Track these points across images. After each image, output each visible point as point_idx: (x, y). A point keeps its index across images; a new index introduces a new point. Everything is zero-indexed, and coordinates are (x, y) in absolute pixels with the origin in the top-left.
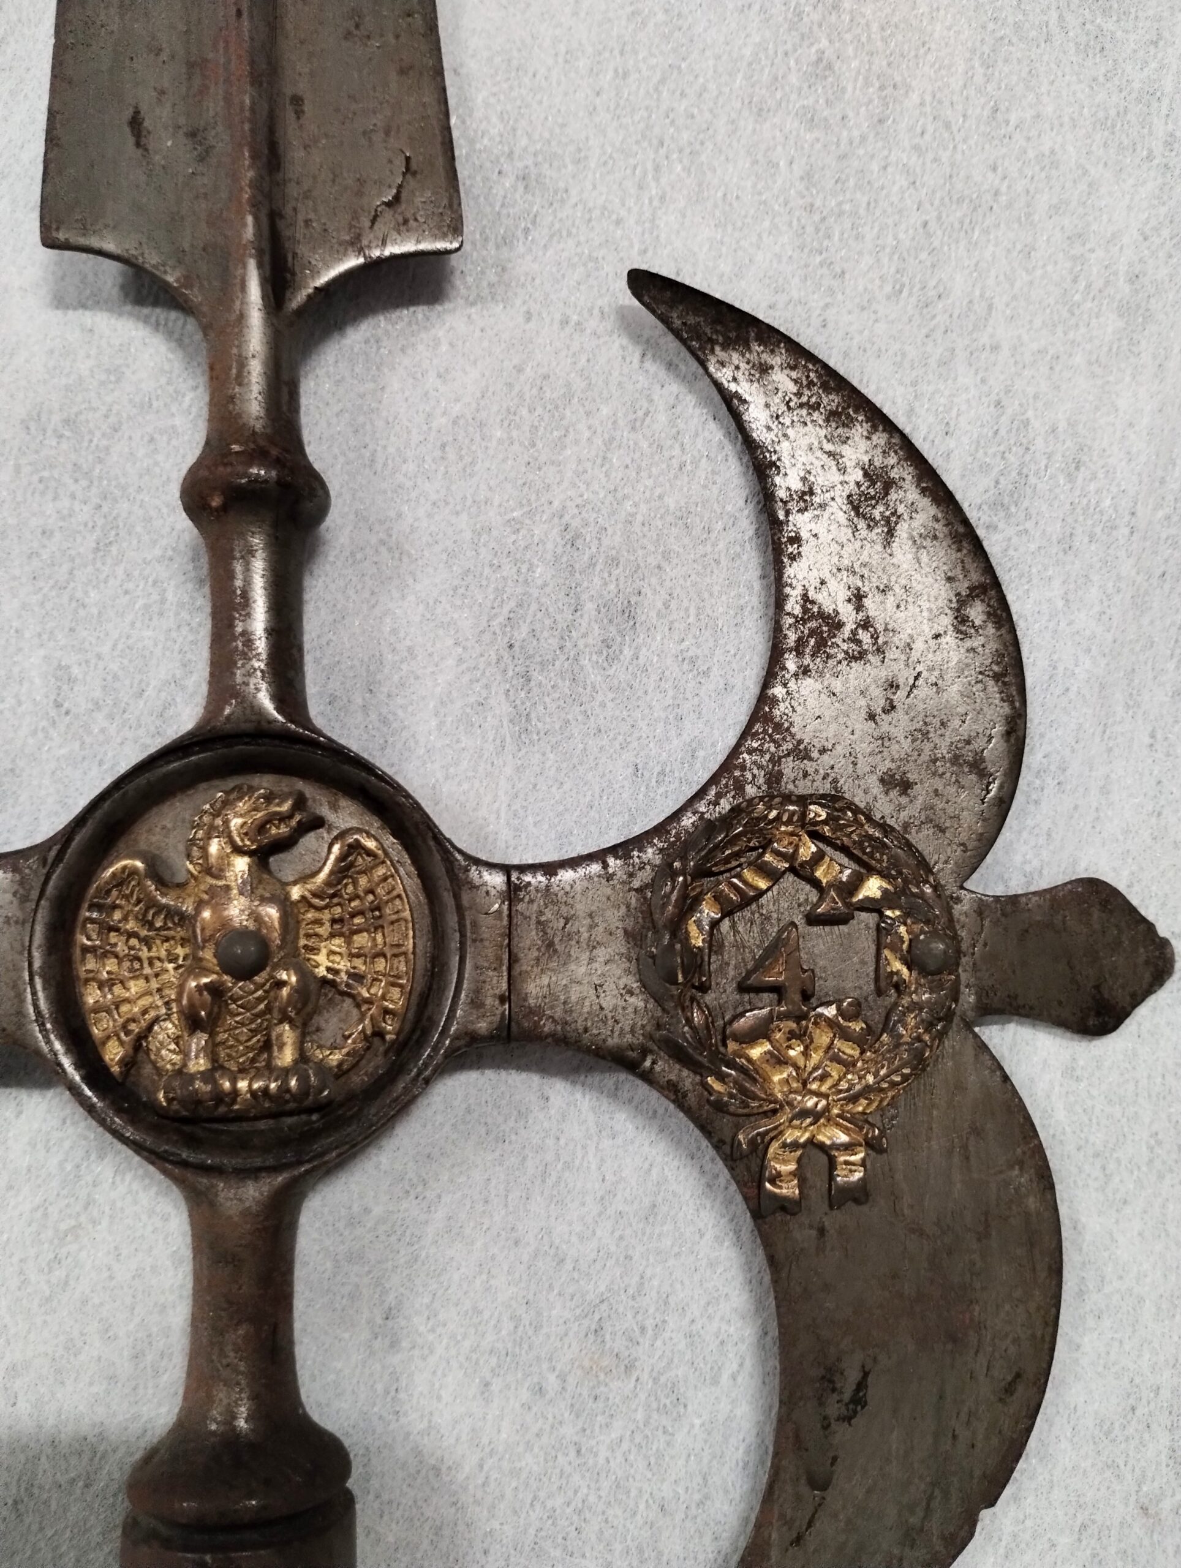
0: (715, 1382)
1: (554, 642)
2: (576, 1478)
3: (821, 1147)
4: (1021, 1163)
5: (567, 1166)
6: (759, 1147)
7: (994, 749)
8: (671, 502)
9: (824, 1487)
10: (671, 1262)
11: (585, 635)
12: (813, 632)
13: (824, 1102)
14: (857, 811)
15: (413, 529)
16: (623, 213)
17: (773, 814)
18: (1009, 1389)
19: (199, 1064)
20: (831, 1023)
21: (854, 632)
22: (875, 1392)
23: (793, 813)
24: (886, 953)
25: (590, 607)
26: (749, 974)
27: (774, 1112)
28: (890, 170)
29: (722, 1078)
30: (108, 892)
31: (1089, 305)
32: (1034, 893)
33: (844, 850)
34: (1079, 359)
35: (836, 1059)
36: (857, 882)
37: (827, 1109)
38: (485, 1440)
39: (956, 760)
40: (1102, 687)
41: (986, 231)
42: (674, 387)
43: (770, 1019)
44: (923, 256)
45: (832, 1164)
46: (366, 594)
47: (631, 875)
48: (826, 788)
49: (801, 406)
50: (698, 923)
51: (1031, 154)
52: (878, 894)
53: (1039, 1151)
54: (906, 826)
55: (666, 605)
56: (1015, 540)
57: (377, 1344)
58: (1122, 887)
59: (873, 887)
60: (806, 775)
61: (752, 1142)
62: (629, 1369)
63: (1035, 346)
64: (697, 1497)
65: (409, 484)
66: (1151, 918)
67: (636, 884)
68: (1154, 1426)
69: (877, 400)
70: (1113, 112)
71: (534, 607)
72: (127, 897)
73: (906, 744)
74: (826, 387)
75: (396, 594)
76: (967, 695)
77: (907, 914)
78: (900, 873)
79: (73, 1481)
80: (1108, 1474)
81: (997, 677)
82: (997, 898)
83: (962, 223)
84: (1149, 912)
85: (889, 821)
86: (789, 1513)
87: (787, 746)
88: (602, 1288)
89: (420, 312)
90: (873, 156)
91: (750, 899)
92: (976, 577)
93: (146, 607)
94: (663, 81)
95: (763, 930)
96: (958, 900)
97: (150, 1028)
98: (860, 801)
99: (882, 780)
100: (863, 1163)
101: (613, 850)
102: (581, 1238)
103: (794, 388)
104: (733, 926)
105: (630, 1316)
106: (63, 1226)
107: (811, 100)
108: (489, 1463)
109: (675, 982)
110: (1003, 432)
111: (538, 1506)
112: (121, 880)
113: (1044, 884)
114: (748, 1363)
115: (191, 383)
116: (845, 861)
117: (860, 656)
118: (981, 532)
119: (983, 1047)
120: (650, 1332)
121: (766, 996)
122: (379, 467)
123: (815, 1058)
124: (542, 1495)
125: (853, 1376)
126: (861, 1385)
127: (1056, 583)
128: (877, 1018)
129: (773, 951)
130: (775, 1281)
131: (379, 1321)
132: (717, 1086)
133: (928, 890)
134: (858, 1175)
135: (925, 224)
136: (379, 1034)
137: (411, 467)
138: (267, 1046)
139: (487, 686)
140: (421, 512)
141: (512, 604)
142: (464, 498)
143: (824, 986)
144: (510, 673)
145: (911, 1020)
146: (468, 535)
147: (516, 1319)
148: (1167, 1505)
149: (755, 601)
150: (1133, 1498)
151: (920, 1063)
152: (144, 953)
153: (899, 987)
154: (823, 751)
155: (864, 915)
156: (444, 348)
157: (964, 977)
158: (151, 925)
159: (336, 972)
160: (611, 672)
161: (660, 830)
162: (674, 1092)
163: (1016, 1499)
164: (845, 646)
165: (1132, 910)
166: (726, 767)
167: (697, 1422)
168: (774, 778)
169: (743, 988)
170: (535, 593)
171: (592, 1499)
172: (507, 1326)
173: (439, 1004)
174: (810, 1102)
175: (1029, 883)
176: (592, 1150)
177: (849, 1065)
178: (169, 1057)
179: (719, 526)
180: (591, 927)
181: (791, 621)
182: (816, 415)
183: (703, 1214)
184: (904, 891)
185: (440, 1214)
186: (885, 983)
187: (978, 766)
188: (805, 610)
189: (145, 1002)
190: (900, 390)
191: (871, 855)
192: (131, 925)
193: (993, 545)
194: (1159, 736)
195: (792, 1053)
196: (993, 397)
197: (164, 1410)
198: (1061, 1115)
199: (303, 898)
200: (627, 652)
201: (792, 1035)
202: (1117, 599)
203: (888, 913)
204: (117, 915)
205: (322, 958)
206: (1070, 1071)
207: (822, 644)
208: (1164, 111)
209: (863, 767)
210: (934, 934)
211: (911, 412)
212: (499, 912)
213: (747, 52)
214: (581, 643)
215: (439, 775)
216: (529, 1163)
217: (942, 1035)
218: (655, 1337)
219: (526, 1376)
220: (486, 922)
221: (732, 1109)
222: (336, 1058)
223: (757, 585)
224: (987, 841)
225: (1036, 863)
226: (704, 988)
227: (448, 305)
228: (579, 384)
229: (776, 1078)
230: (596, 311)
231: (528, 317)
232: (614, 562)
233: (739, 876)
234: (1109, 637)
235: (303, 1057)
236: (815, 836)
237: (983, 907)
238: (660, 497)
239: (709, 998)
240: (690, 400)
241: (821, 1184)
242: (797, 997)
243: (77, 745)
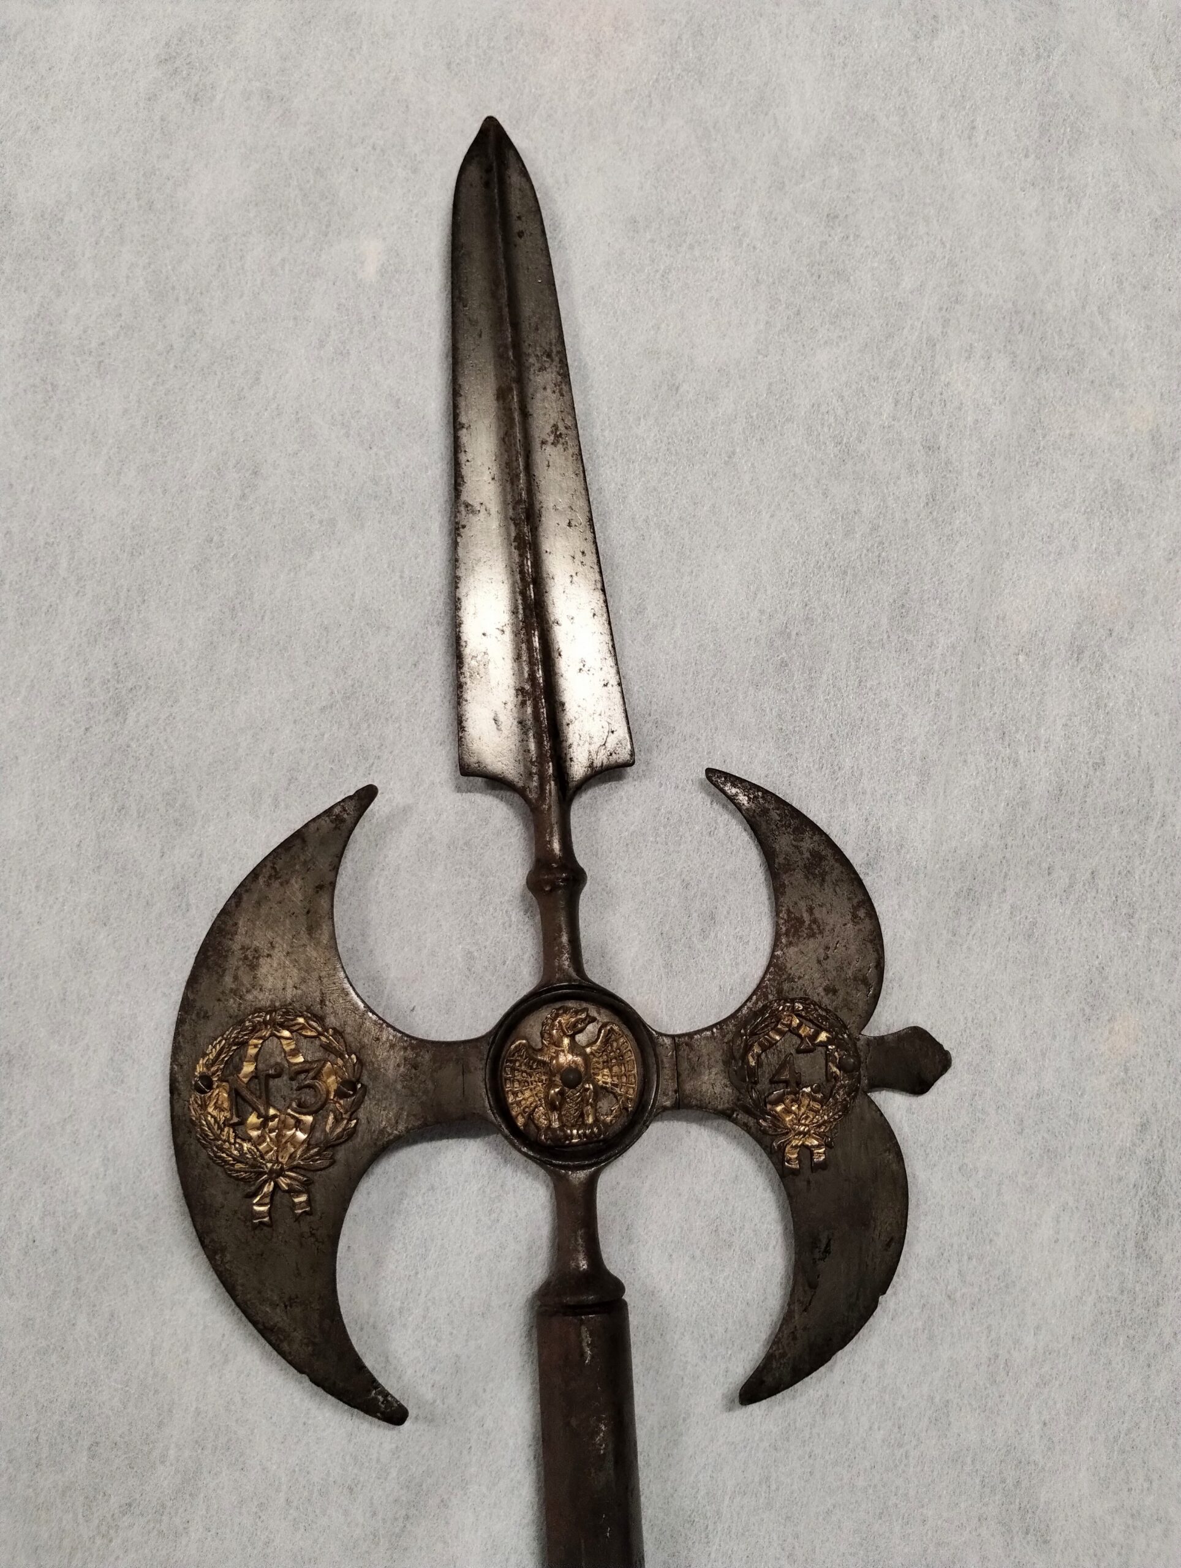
0: (767, 1250)
1: (681, 931)
2: (711, 1293)
3: (807, 1147)
4: (889, 1150)
5: (699, 1161)
6: (782, 1149)
7: (871, 973)
8: (728, 868)
9: (815, 1288)
10: (745, 1200)
11: (694, 927)
12: (792, 926)
13: (807, 1129)
14: (815, 1004)
15: (617, 883)
16: (700, 736)
17: (781, 1008)
18: (888, 1245)
19: (556, 1125)
20: (808, 1095)
21: (809, 925)
22: (834, 1247)
23: (789, 1007)
24: (830, 1064)
25: (695, 915)
26: (774, 1076)
27: (787, 1133)
28: (815, 711)
29: (765, 1120)
30: (514, 1055)
31: (904, 772)
32: (892, 1034)
33: (811, 1021)
34: (900, 797)
35: (811, 1110)
36: (816, 1034)
37: (809, 1131)
38: (672, 1279)
39: (855, 979)
40: (916, 943)
41: (858, 739)
42: (726, 816)
43: (784, 1094)
44: (832, 750)
45: (812, 1154)
46: (599, 913)
47: (724, 1036)
48: (802, 995)
49: (782, 826)
50: (752, 1056)
51: (877, 701)
52: (825, 1039)
53: (897, 1145)
54: (836, 1009)
55: (728, 913)
56: (876, 879)
57: (624, 1241)
58: (928, 1030)
59: (823, 1036)
60: (793, 989)
61: (779, 1146)
62: (730, 1246)
63: (881, 792)
64: (762, 1298)
65: (613, 863)
66: (941, 1042)
67: (726, 1040)
68: (951, 1261)
69: (814, 819)
70: (912, 680)
71: (671, 916)
72: (521, 1056)
73: (834, 973)
74: (792, 817)
75: (611, 913)
76: (859, 951)
77: (837, 1047)
78: (834, 1030)
79: (505, 1304)
80: (933, 1282)
81: (871, 941)
82: (875, 1038)
83: (848, 734)
84: (940, 1040)
85: (829, 1007)
86: (801, 1299)
87: (784, 977)
88: (717, 1212)
89: (613, 784)
90: (807, 706)
91: (772, 1044)
92: (860, 897)
93: (504, 924)
94: (714, 676)
95: (779, 1057)
96: (859, 1039)
97: (534, 1110)
98: (816, 999)
99: (825, 990)
100: (824, 1153)
101: (714, 1025)
102: (707, 1191)
103: (778, 818)
104: (766, 1056)
105: (729, 1224)
106: (493, 1196)
107: (779, 680)
108: (674, 1288)
109: (744, 1081)
110: (869, 833)
111: (696, 1305)
112: (518, 1049)
113: (895, 1030)
114: (780, 1241)
115: (517, 823)
116: (811, 1025)
117: (812, 935)
118: (862, 876)
119: (872, 1102)
120: (738, 1231)
121: (781, 1085)
122: (599, 856)
123: (803, 1110)
124: (697, 1300)
125: (824, 1241)
126: (828, 1245)
127: (895, 898)
128: (827, 1091)
129: (782, 1066)
130: (790, 1204)
131: (624, 1230)
132: (764, 1124)
133: (845, 1036)
134: (823, 1158)
135: (831, 735)
136: (626, 1109)
137: (614, 854)
138: (582, 1115)
139: (653, 952)
140: (619, 875)
141: (661, 916)
142: (638, 869)
143: (805, 1079)
144: (662, 946)
145: (841, 1092)
146: (640, 885)
147: (682, 1228)
148: (958, 1294)
149: (766, 910)
150: (944, 1292)
151: (846, 1110)
152: (529, 1080)
153: (836, 1078)
154: (800, 978)
155: (820, 1048)
156: (625, 800)
157: (862, 1072)
158: (531, 1068)
159: (606, 1083)
160: (706, 943)
161: (733, 1016)
162: (746, 1127)
163: (895, 1294)
164: (806, 931)
165: (933, 1040)
166: (759, 987)
167: (760, 1267)
168: (780, 991)
169: (772, 1082)
170: (670, 909)
171: (718, 1301)
172: (678, 1230)
173: (650, 1095)
174: (802, 1128)
175: (889, 1030)
176: (709, 1153)
177: (817, 1112)
178: (544, 1122)
179: (749, 877)
180: (709, 1060)
181: (782, 921)
182: (789, 830)
183: (758, 1178)
184: (836, 1037)
185: (647, 1184)
186: (830, 1077)
187: (865, 981)
188: (789, 916)
189: (531, 1099)
190: (824, 815)
191: (822, 1023)
192: (523, 1068)
193: (867, 882)
194: (941, 961)
195: (793, 1108)
196: (864, 817)
197: (540, 1271)
198: (906, 1129)
199: (591, 1053)
200: (712, 935)
201: (793, 1101)
202: (920, 905)
203: (830, 1047)
204: (517, 1064)
205: (599, 1077)
206: (909, 1110)
207: (796, 931)
208: (935, 679)
209: (817, 984)
210: (849, 1056)
211: (829, 825)
212: (672, 1055)
213: (750, 660)
214: (692, 931)
215: (635, 993)
216: (683, 1160)
217: (854, 1098)
218: (740, 1232)
219: (687, 1251)
220: (665, 1060)
221: (770, 1132)
222: (609, 1119)
223: (767, 902)
224: (870, 1014)
225: (891, 1021)
226: (756, 1083)
227: (625, 781)
228: (684, 815)
229: (787, 1119)
230: (690, 782)
231: (661, 785)
232: (704, 895)
233: (768, 1034)
234: (918, 921)
235: (596, 1120)
236: (799, 1016)
237: (869, 1042)
238: (723, 866)
239: (758, 1086)
240: (734, 822)
241: (807, 1162)
242: (794, 1085)
243: (479, 987)
